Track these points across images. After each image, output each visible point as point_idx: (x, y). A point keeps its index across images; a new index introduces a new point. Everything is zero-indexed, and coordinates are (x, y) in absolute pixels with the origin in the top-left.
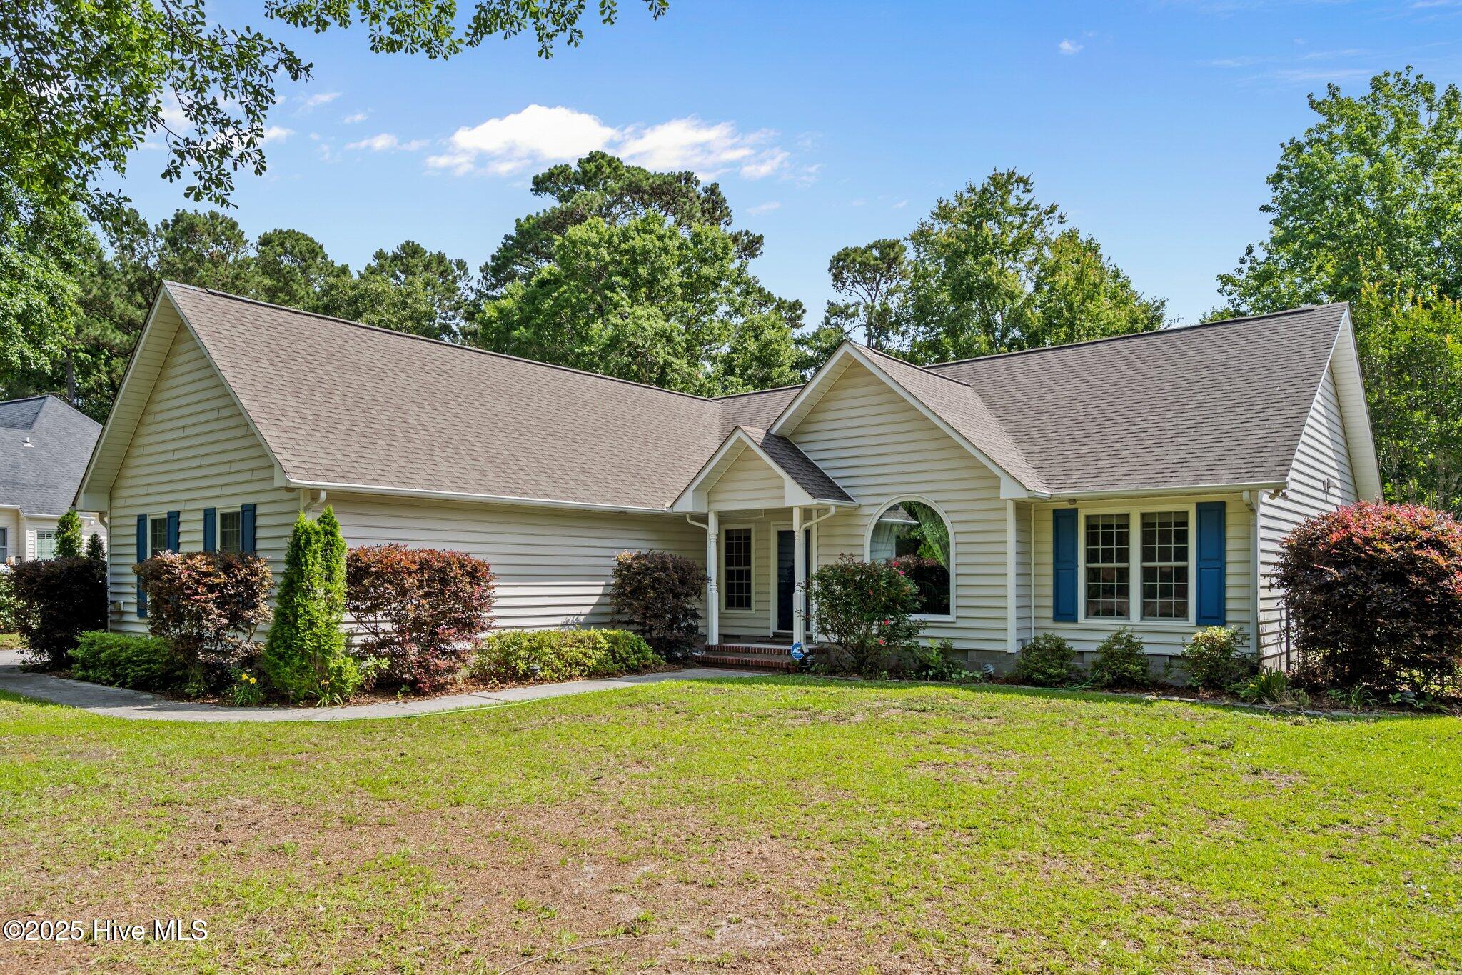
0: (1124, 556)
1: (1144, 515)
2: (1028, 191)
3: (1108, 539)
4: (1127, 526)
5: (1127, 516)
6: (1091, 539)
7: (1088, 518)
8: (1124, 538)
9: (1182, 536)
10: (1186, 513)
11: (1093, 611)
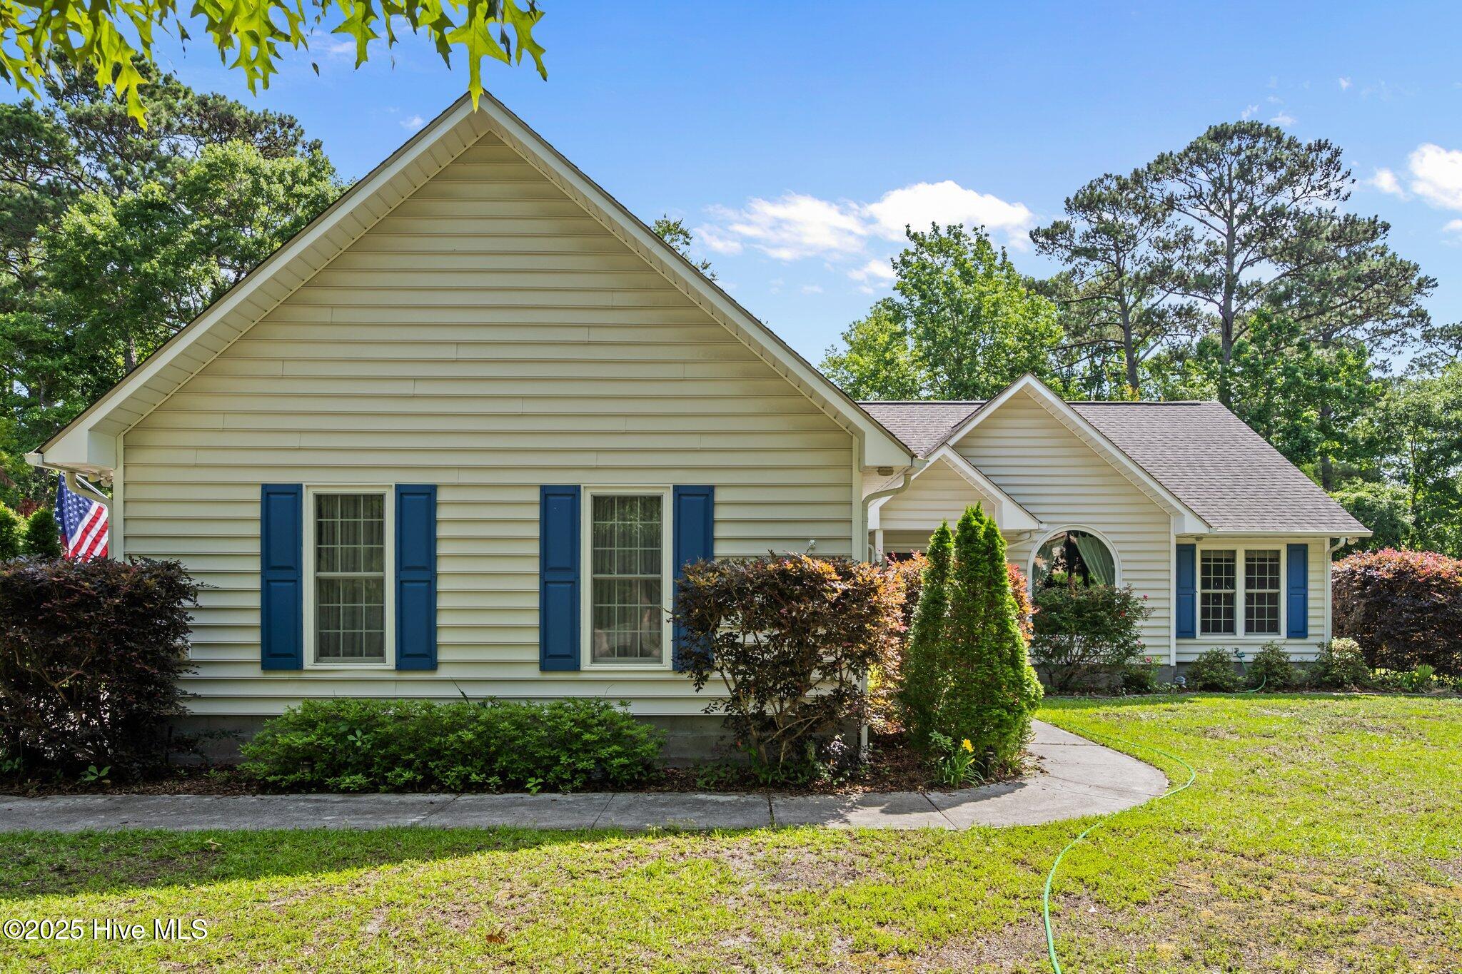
0: (1231, 583)
1: (1247, 551)
2: (688, 244)
3: (1218, 570)
4: (1234, 560)
5: (1234, 552)
6: (1205, 570)
7: (1203, 552)
8: (1231, 570)
9: (1275, 570)
10: (1278, 552)
11: (1205, 629)
